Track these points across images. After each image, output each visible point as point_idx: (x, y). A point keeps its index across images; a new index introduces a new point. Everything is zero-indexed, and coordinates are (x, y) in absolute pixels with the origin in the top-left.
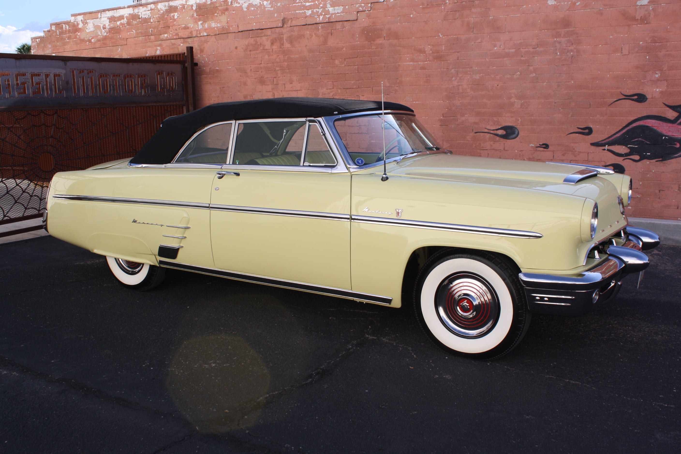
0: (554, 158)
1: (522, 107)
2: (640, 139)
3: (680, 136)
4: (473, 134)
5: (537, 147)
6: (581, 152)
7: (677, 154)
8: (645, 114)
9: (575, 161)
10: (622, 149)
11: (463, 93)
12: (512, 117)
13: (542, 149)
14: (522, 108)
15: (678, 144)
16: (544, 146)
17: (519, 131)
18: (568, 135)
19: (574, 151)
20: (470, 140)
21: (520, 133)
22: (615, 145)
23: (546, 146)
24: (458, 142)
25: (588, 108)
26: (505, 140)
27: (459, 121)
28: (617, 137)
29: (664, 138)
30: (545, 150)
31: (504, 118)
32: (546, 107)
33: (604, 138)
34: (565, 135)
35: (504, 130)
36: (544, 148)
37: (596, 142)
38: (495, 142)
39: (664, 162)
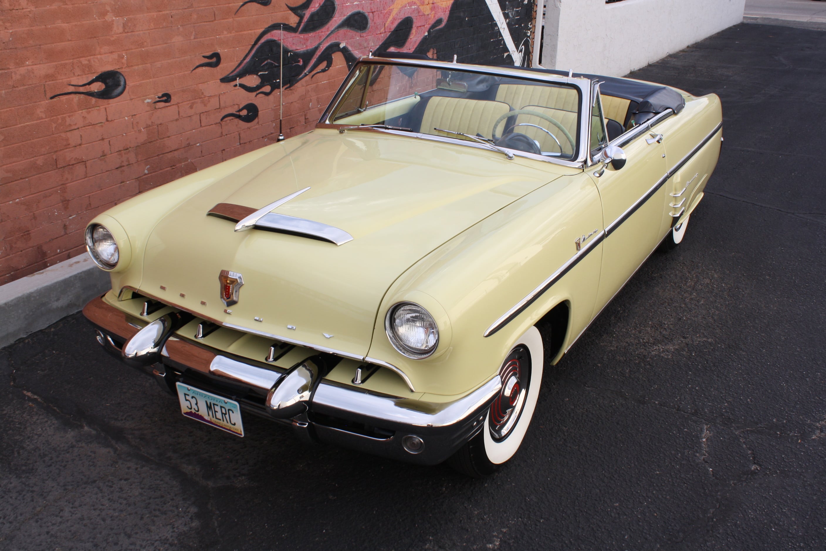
0: (180, 115)
1: (126, 31)
2: (269, 61)
3: (302, 50)
4: (47, 101)
5: (155, 102)
6: (211, 96)
7: (301, 74)
8: (270, 23)
9: (206, 113)
10: (252, 80)
11: (13, 9)
12: (112, 52)
13: (162, 104)
14: (125, 33)
15: (301, 60)
16: (165, 98)
17: (126, 78)
18: (194, 71)
19: (203, 96)
20: (44, 116)
21: (127, 83)
22: (245, 76)
23: (166, 98)
24: (19, 126)
25: (212, 21)
26: (106, 101)
27: (14, 78)
28: (247, 63)
29: (289, 54)
30: (167, 104)
31: (99, 56)
32: (161, 27)
33: (234, 67)
34: (190, 72)
35: (102, 82)
36: (166, 101)
37: (226, 75)
38: (90, 110)
39: (291, 88)
